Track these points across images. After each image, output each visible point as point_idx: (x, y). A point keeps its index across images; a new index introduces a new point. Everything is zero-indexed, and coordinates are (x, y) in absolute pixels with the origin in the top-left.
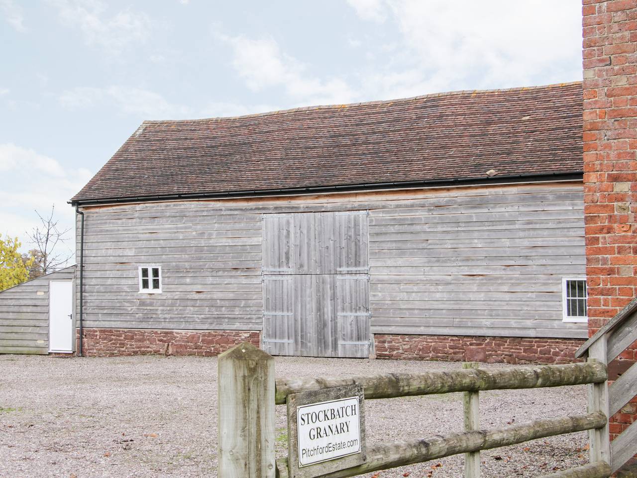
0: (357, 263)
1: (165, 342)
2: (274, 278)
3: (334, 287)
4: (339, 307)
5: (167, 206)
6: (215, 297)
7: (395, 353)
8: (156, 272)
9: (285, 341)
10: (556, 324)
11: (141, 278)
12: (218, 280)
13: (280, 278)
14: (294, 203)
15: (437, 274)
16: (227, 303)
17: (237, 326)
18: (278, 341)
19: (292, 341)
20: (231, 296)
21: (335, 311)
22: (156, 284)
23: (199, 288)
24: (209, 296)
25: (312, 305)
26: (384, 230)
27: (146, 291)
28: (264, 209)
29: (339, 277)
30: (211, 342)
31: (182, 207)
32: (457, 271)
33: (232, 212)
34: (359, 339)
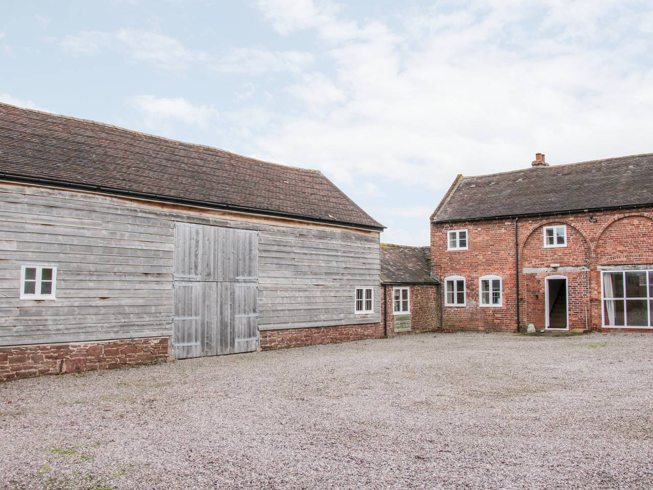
0: (250, 275)
1: (56, 358)
2: (184, 284)
3: (233, 293)
4: (237, 310)
5: (72, 196)
6: (123, 302)
7: (273, 344)
8: (47, 273)
9: (193, 344)
11: (23, 280)
12: (128, 286)
13: (190, 284)
14: (205, 215)
16: (136, 310)
17: (147, 333)
18: (186, 344)
19: (199, 343)
20: (141, 302)
21: (233, 314)
22: (46, 289)
23: (105, 293)
24: (116, 303)
25: (215, 309)
26: (268, 248)
27: (30, 297)
28: (177, 216)
29: (237, 284)
30: (116, 352)
31: (93, 200)
32: (310, 281)
33: (147, 215)
34: (250, 336)
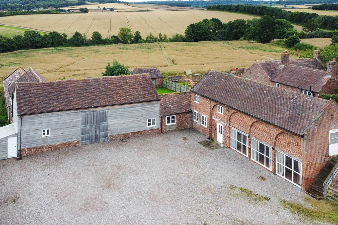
0: (105, 121)
1: (50, 147)
2: (84, 127)
3: (99, 127)
4: (101, 131)
5: (53, 114)
6: (67, 134)
7: (114, 139)
8: (48, 131)
9: (87, 141)
10: (146, 128)
11: (43, 133)
12: (68, 130)
13: (86, 127)
14: (90, 110)
15: (123, 121)
16: (70, 135)
17: (73, 140)
18: (85, 141)
19: (89, 141)
20: (72, 133)
21: (100, 133)
22: (48, 134)
23: (62, 133)
24: (65, 134)
25: (94, 131)
26: (112, 114)
27: (44, 136)
28: (82, 112)
29: (101, 125)
30: (65, 145)
31: (58, 114)
32: (128, 120)
33: (73, 113)
34: (105, 137)
